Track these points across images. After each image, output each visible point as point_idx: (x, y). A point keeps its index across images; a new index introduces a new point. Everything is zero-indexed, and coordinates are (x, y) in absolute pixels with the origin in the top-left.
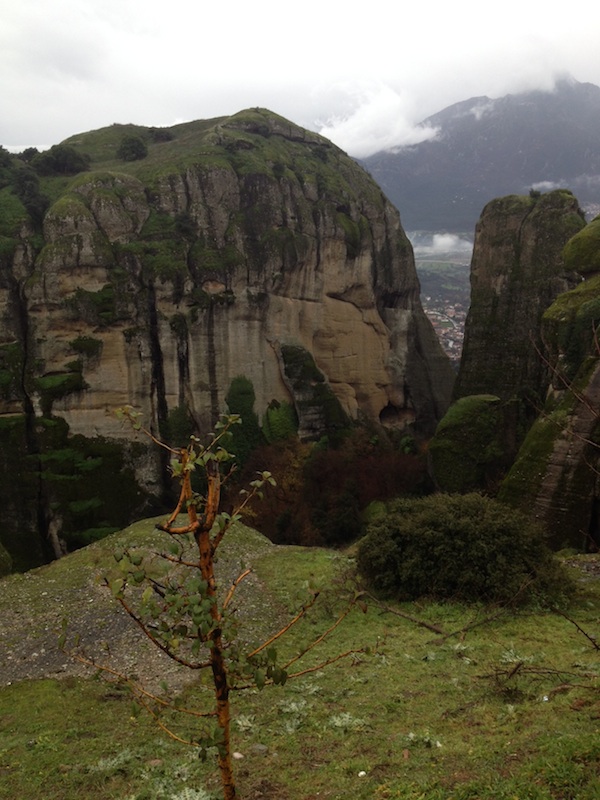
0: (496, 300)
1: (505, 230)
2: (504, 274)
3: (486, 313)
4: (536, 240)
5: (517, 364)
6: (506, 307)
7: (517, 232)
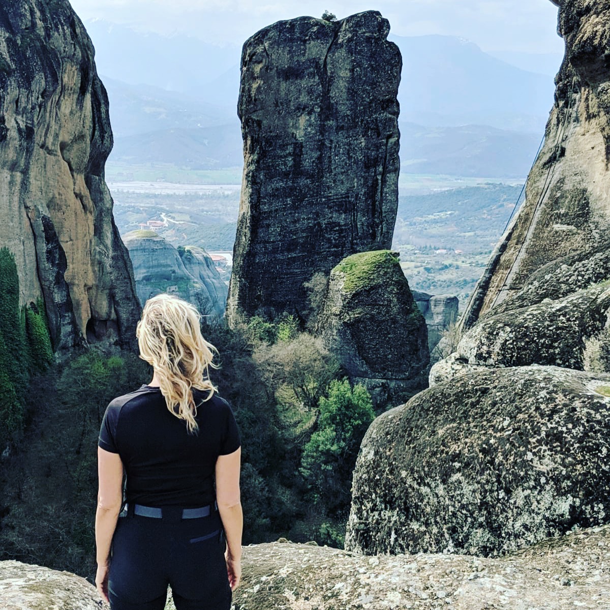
0: (299, 146)
1: (303, 59)
2: (309, 114)
3: (285, 164)
4: (352, 70)
5: (342, 223)
6: (315, 155)
7: (322, 62)
